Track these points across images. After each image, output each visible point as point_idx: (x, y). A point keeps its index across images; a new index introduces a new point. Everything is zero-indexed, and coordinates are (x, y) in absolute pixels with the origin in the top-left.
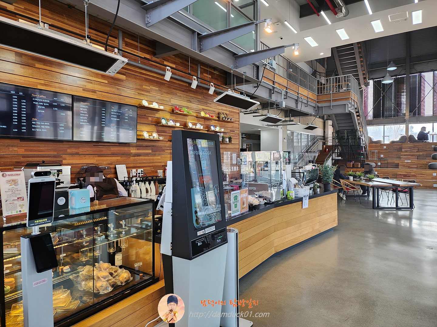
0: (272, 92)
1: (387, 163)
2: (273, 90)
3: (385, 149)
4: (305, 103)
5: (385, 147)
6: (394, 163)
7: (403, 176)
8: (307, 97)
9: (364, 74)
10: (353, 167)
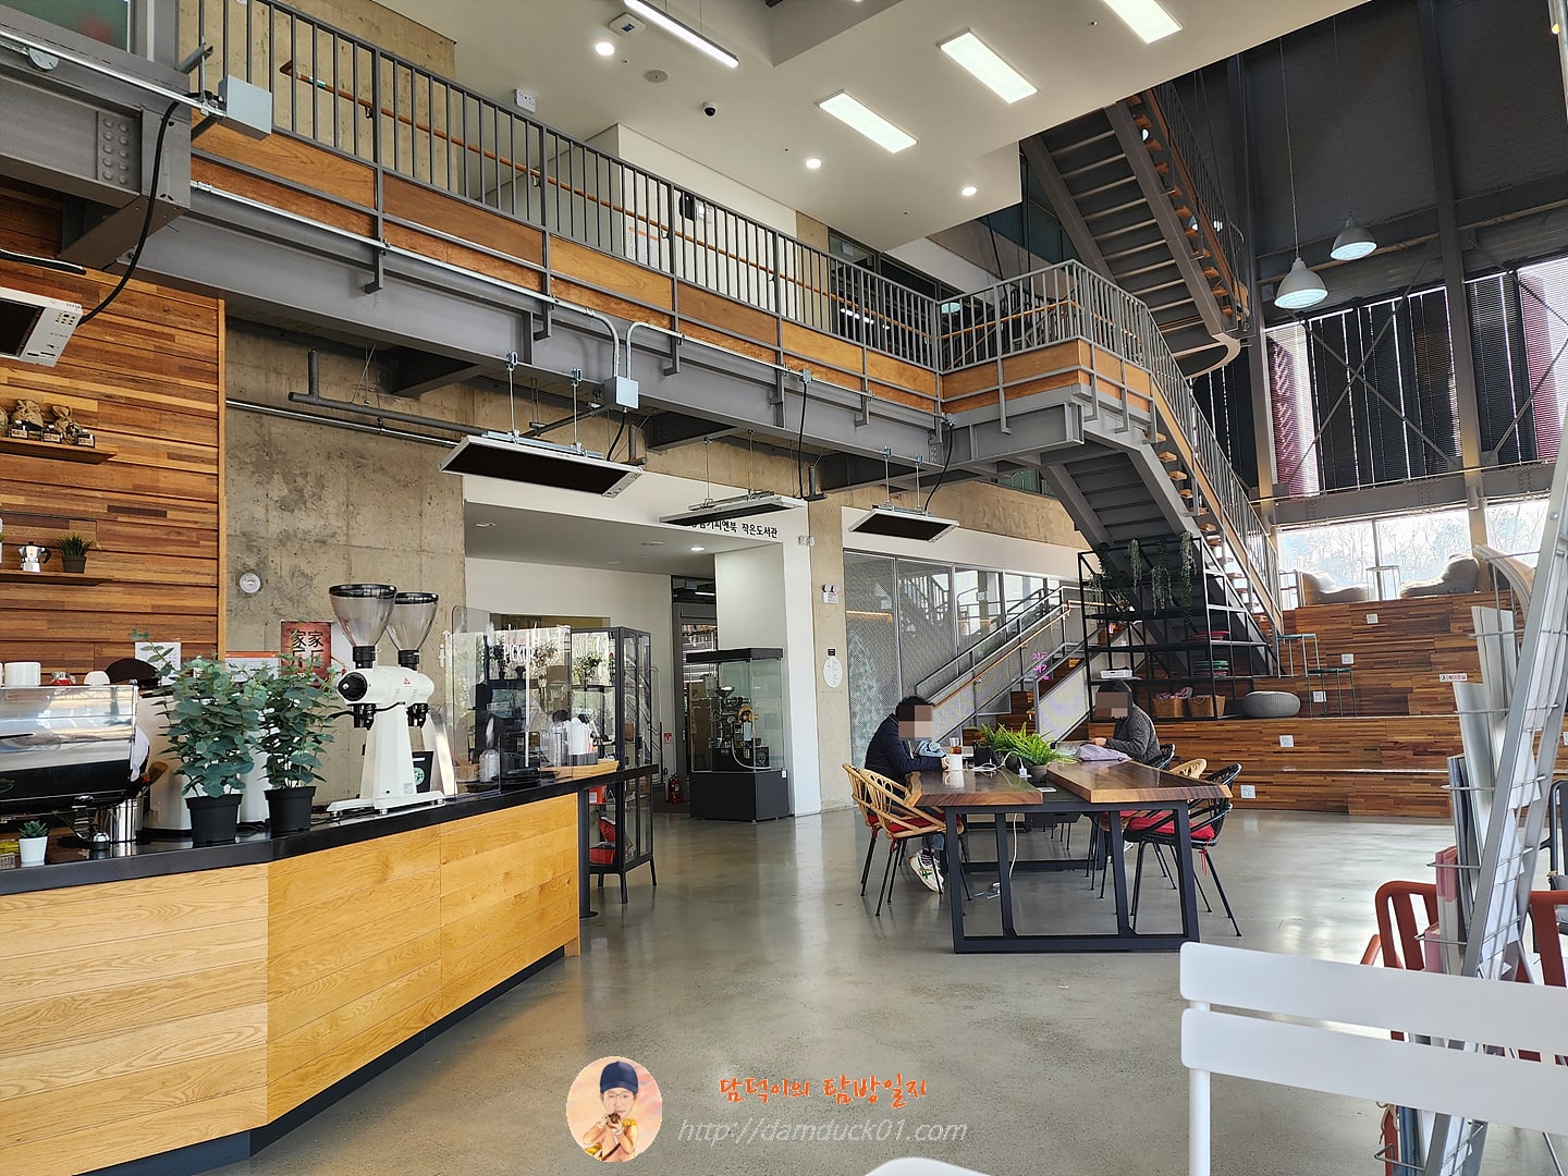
0: (535, 327)
1: (1358, 692)
2: (542, 317)
3: (1375, 629)
4: (853, 409)
5: (1373, 619)
6: (1388, 691)
7: (1409, 754)
8: (862, 379)
9: (1213, 282)
10: (1188, 716)
